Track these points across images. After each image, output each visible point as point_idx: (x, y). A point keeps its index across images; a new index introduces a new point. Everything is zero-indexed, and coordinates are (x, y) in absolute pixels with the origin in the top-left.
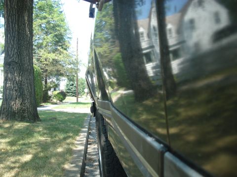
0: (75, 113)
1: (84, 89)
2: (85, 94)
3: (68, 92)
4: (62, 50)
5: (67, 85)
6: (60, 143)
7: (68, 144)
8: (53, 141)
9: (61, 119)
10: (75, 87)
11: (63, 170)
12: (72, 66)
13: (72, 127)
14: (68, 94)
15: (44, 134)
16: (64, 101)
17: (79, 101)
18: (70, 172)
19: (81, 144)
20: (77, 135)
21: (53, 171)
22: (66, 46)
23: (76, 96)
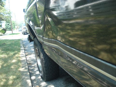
0: (14, 40)
1: (15, 26)
2: (16, 29)
3: (7, 29)
4: (1, 7)
5: (6, 25)
6: (13, 57)
7: (17, 57)
8: (8, 57)
9: (8, 44)
10: (10, 25)
11: (20, 71)
12: (8, 15)
13: (15, 48)
14: (7, 30)
15: (3, 53)
16: (5, 33)
17: (13, 33)
18: (23, 72)
19: (23, 56)
20: (20, 52)
21: (15, 73)
22: (4, 5)
23: (11, 30)
